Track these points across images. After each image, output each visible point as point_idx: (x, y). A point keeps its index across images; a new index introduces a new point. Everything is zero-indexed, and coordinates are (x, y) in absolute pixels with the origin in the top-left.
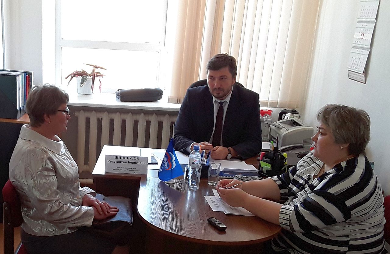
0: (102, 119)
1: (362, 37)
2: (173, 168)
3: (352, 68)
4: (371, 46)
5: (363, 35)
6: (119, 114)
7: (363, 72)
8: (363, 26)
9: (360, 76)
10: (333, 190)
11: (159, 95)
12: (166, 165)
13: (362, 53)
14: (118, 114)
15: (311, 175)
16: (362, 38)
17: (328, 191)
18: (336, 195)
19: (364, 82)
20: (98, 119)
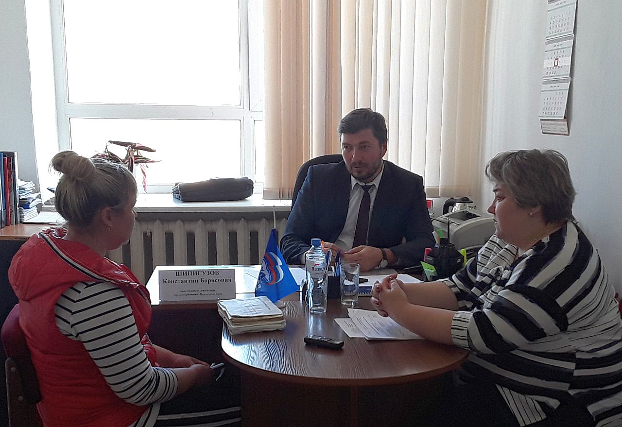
0: (151, 233)
1: (556, 64)
2: (280, 280)
3: (547, 115)
4: (572, 74)
5: (556, 61)
6: (181, 223)
7: (565, 118)
8: (555, 48)
9: (560, 125)
10: (535, 283)
11: (248, 188)
12: (267, 277)
13: (558, 88)
14: (179, 222)
15: (501, 268)
16: (557, 66)
17: (529, 285)
18: (542, 288)
19: (567, 133)
20: (145, 234)
